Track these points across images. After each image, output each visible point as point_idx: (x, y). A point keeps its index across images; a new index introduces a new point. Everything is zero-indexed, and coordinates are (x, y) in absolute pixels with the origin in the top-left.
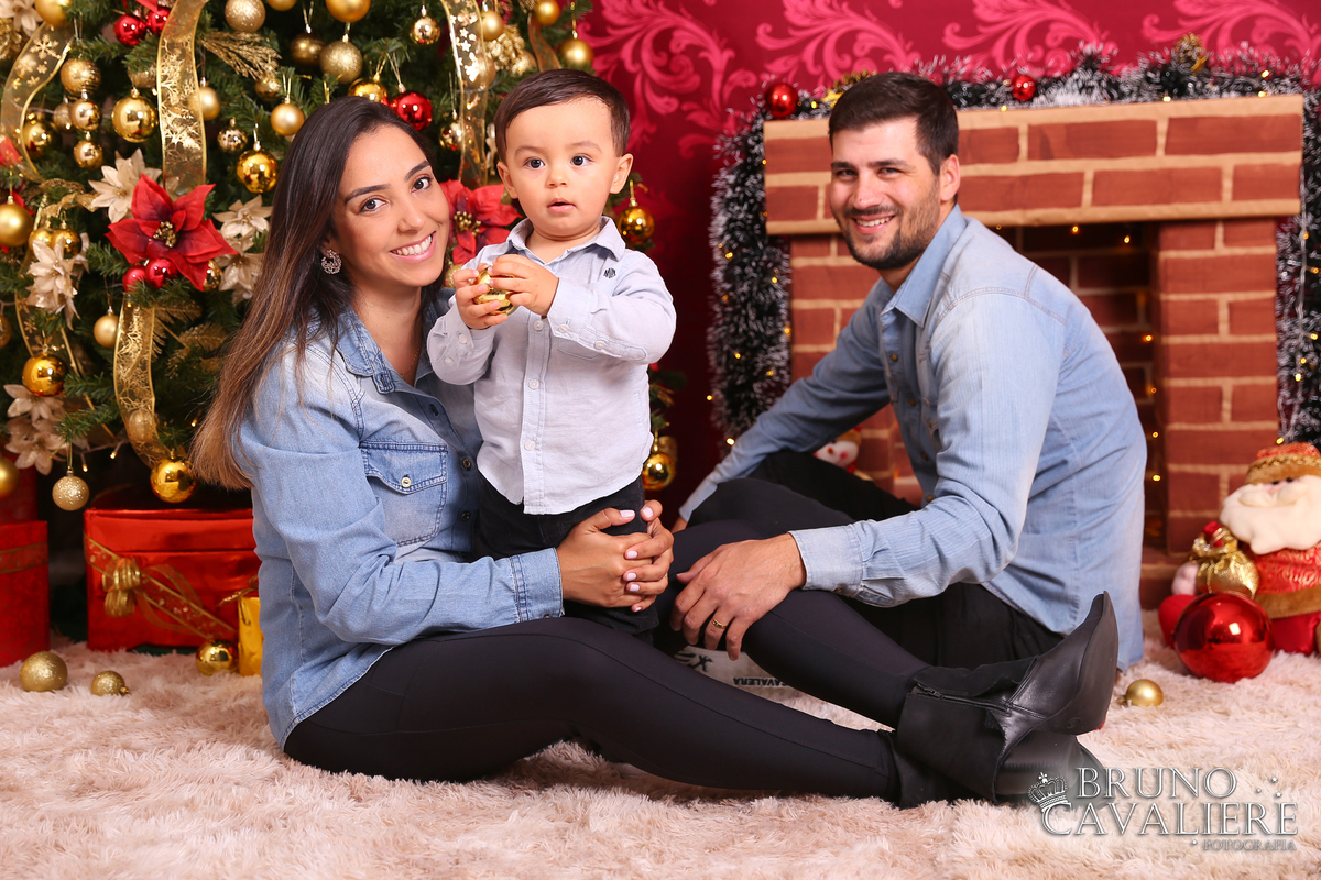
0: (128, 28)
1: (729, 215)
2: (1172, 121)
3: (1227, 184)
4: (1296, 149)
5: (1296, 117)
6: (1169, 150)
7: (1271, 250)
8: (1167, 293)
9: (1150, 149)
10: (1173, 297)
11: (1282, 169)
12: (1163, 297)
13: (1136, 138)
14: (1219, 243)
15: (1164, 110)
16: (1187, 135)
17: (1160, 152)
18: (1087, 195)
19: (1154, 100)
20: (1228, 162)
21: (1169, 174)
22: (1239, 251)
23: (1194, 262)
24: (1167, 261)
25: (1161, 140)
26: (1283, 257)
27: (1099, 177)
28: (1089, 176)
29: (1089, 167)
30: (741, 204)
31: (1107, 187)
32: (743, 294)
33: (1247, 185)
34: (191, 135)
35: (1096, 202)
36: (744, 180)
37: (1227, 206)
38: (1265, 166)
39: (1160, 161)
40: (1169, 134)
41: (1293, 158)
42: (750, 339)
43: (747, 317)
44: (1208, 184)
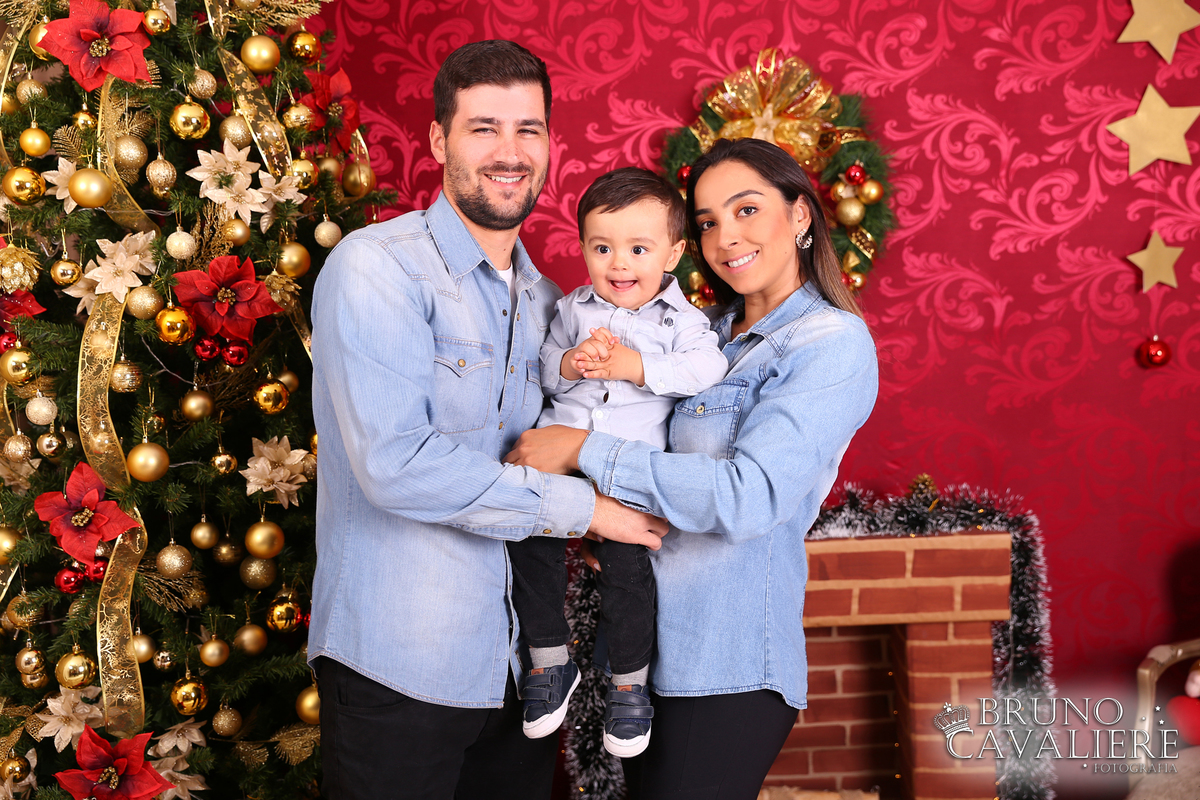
0: (68, 581)
1: (577, 620)
2: (917, 553)
3: (958, 599)
4: (1007, 574)
5: (1006, 550)
6: (916, 573)
7: (989, 642)
8: (913, 671)
9: (901, 573)
10: (918, 675)
11: (997, 588)
12: (910, 674)
13: (891, 564)
14: (951, 636)
15: (910, 545)
16: (929, 562)
17: (908, 575)
18: (855, 607)
19: (902, 537)
20: (958, 583)
21: (915, 591)
22: (965, 642)
23: (932, 649)
24: (912, 647)
25: (909, 566)
26: (996, 645)
27: (864, 593)
28: (856, 592)
29: (856, 586)
30: (587, 612)
31: (869, 600)
32: (591, 680)
33: (972, 599)
34: (130, 691)
35: (862, 611)
36: (589, 594)
37: (958, 614)
38: (984, 586)
39: (909, 581)
40: (915, 562)
41: (1005, 580)
42: (596, 713)
43: (593, 698)
44: (944, 599)
